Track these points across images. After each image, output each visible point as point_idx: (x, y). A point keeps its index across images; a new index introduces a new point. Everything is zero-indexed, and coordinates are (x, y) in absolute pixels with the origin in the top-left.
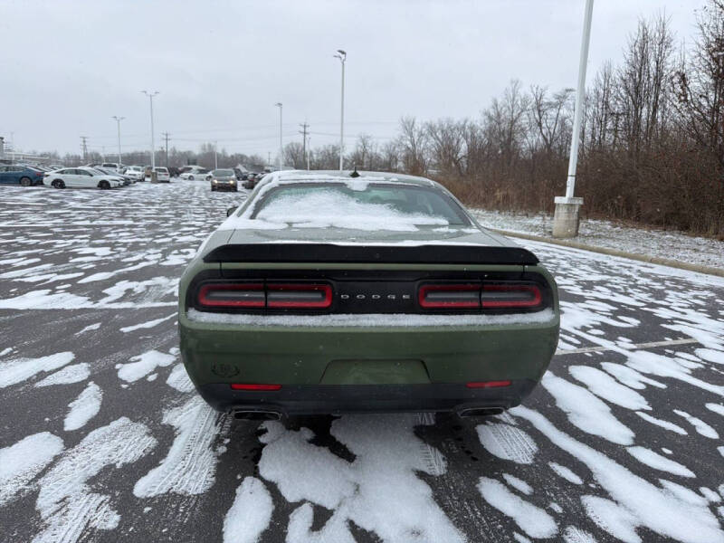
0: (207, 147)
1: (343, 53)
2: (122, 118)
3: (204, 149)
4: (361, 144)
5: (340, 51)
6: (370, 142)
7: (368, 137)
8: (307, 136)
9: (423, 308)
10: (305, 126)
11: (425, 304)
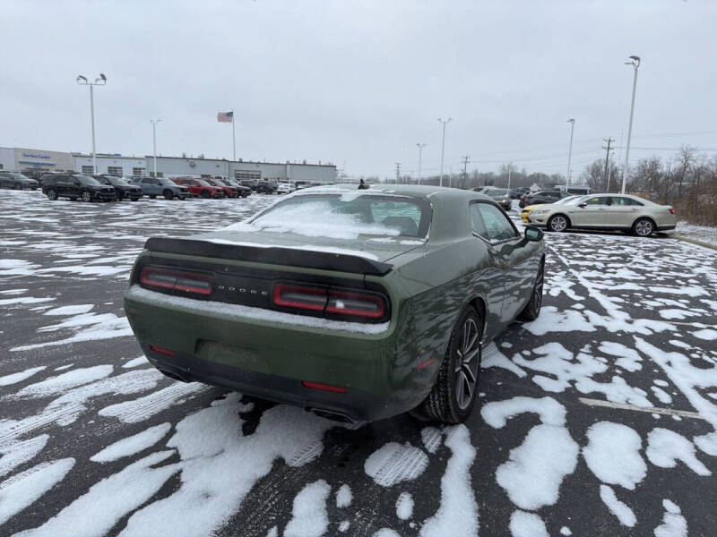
0: (507, 168)
1: (636, 58)
2: (424, 145)
3: (504, 169)
4: (682, 157)
5: (631, 57)
6: (695, 155)
7: (692, 149)
8: (611, 151)
9: (276, 305)
10: (610, 141)
11: (279, 301)
